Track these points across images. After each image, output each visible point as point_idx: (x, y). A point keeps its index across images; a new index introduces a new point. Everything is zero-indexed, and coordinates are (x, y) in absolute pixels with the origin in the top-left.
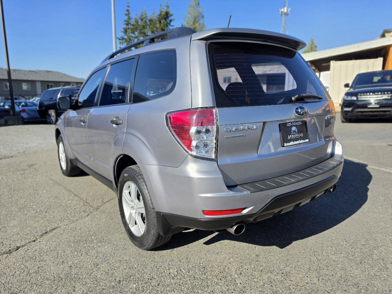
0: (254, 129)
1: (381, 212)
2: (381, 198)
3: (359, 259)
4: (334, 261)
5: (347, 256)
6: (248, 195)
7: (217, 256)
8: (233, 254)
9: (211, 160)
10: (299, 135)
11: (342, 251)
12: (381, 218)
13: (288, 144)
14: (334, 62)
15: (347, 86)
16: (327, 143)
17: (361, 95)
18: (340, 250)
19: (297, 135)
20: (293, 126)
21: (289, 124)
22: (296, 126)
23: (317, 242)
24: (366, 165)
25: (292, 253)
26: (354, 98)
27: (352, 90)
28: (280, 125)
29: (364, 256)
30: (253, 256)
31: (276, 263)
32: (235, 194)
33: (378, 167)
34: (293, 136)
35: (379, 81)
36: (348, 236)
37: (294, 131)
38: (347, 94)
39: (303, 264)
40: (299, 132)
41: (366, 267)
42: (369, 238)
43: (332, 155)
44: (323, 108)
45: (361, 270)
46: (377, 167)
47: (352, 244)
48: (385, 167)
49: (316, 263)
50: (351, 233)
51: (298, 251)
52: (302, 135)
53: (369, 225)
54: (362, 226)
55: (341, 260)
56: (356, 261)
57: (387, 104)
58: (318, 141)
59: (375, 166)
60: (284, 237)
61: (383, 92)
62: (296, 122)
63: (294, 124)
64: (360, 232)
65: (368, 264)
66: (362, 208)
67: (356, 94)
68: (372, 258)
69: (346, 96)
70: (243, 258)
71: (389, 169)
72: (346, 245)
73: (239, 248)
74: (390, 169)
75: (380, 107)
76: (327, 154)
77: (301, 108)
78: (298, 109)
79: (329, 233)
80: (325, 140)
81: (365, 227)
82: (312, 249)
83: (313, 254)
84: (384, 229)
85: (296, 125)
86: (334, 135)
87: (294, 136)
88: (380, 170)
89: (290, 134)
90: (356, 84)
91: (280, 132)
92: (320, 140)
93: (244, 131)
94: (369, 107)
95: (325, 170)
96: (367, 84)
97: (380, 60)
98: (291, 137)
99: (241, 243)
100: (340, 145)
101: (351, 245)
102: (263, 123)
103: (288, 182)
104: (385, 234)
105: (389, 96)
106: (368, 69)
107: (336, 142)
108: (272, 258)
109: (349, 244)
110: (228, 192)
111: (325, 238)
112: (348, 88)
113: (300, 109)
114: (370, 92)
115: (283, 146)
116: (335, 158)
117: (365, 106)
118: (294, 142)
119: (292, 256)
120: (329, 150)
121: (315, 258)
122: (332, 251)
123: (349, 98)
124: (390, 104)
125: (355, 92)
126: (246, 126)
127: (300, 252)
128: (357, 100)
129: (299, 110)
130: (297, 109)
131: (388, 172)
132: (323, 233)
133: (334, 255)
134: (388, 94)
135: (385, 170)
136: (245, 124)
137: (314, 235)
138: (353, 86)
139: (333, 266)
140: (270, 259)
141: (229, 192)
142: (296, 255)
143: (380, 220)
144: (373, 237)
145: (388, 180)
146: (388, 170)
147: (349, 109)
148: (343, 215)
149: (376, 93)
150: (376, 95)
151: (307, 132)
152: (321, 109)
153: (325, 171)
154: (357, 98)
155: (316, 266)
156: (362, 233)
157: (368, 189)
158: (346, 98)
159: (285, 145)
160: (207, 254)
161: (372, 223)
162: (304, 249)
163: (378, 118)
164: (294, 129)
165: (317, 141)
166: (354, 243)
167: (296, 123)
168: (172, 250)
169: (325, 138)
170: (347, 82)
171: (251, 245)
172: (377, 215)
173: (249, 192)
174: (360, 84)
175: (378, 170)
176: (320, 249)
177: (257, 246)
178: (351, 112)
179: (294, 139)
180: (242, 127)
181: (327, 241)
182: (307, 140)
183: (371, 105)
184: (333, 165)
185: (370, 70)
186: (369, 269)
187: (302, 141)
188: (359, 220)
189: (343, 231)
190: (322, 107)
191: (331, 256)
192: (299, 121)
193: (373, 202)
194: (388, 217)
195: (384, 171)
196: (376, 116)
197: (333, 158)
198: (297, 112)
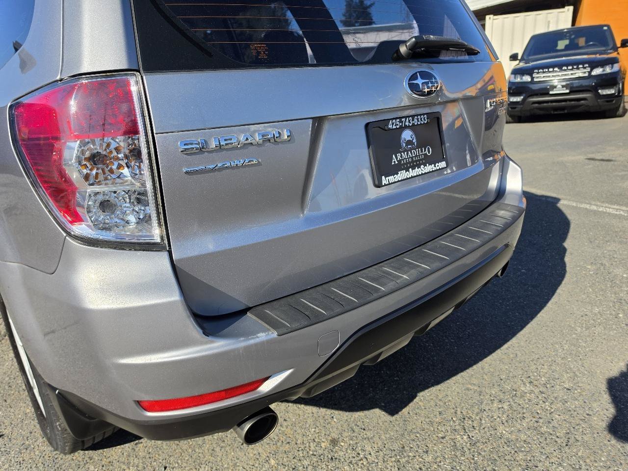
0: (285, 142)
1: (594, 299)
2: (589, 267)
3: (561, 433)
4: (508, 442)
5: (536, 425)
6: (270, 342)
7: (240, 453)
8: (279, 444)
9: (149, 247)
10: (422, 151)
11: (525, 411)
12: (596, 314)
13: (391, 179)
14: (492, 16)
15: (514, 57)
16: (488, 166)
17: (538, 73)
18: (519, 408)
19: (415, 152)
20: (406, 127)
21: (393, 124)
22: (412, 128)
23: (468, 389)
24: (558, 200)
25: (414, 427)
26: (527, 78)
27: (522, 65)
28: (367, 125)
29: (571, 420)
30: (323, 445)
31: (376, 461)
32: (229, 345)
33: (576, 202)
34: (404, 155)
35: (567, 48)
36: (533, 367)
37: (409, 142)
38: (516, 72)
39: (438, 460)
40: (421, 145)
41: (580, 454)
42: (579, 370)
43: (500, 193)
44: (479, 86)
45: (571, 465)
46: (573, 201)
47: (544, 390)
48: (587, 201)
49: (467, 452)
50: (540, 360)
51: (427, 420)
52: (428, 151)
53: (574, 336)
54: (560, 338)
55: (523, 437)
56: (557, 439)
57: (581, 86)
58: (469, 164)
59: (569, 200)
60: (397, 380)
61: (576, 64)
62: (413, 116)
63: (407, 124)
64: (557, 355)
65: (585, 445)
66: (556, 294)
67: (529, 72)
68: (591, 427)
69: (513, 76)
70: (300, 452)
71: (595, 205)
72: (532, 392)
73: (294, 424)
74: (597, 205)
75: (571, 92)
76: (488, 193)
77: (424, 75)
78: (416, 78)
79: (493, 362)
80: (485, 162)
81: (567, 341)
82: (459, 413)
83: (459, 425)
84: (604, 342)
85: (413, 125)
86: (505, 149)
87: (407, 154)
88: (580, 208)
89: (397, 148)
90: (529, 55)
91: (369, 148)
92: (473, 162)
93: (251, 148)
94: (551, 93)
95: (485, 236)
96: (547, 53)
97: (568, 10)
98: (399, 157)
99: (303, 406)
100: (516, 168)
101: (542, 392)
102: (311, 121)
103: (391, 285)
104: (610, 356)
105: (585, 73)
106: (548, 27)
107: (509, 164)
108: (368, 448)
109: (537, 391)
110: (206, 343)
111: (485, 377)
112: (517, 62)
113: (422, 78)
114: (553, 66)
115: (379, 185)
116: (508, 200)
117: (545, 92)
118: (407, 170)
119: (413, 437)
120: (493, 183)
121: (465, 437)
122: (503, 414)
123: (518, 80)
124: (586, 86)
125: (529, 66)
126: (255, 131)
127: (431, 423)
128: (532, 82)
129: (419, 81)
130: (414, 77)
131: (595, 211)
132: (480, 364)
133: (506, 424)
134: (584, 68)
135: (588, 206)
136: (253, 128)
137: (462, 371)
138: (525, 58)
139: (506, 458)
140: (364, 450)
141: (212, 342)
142: (421, 432)
143: (594, 320)
144: (586, 365)
145: (598, 228)
146: (595, 208)
147: (518, 99)
148: (520, 313)
149: (565, 68)
150: (565, 70)
151: (442, 142)
152: (474, 88)
153: (487, 238)
154: (532, 78)
155: (467, 460)
156: (563, 356)
157: (564, 250)
158: (513, 80)
159: (385, 181)
160: (218, 449)
161: (579, 329)
162: (440, 413)
163: (566, 111)
164: (407, 135)
165: (466, 166)
166: (548, 386)
167: (413, 120)
168: (136, 444)
169: (486, 155)
170: (514, 52)
171: (323, 411)
172: (586, 309)
173: (274, 334)
174: (535, 54)
175: (576, 207)
176: (476, 410)
177: (336, 412)
178: (520, 105)
179: (407, 163)
180: (242, 138)
181: (491, 385)
182: (443, 164)
183: (555, 89)
184: (504, 221)
185: (552, 28)
186: (588, 461)
187: (429, 168)
188: (552, 323)
189: (522, 354)
190: (477, 83)
191: (501, 429)
192: (420, 115)
193: (575, 279)
194: (608, 312)
195: (586, 209)
196: (563, 108)
197: (501, 201)
198: (414, 87)
